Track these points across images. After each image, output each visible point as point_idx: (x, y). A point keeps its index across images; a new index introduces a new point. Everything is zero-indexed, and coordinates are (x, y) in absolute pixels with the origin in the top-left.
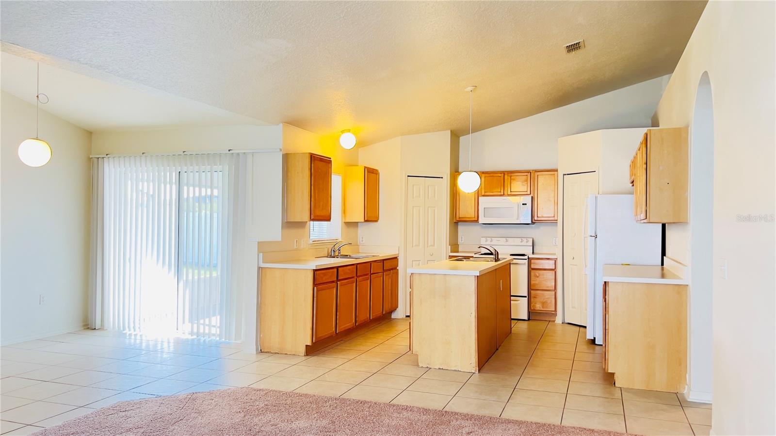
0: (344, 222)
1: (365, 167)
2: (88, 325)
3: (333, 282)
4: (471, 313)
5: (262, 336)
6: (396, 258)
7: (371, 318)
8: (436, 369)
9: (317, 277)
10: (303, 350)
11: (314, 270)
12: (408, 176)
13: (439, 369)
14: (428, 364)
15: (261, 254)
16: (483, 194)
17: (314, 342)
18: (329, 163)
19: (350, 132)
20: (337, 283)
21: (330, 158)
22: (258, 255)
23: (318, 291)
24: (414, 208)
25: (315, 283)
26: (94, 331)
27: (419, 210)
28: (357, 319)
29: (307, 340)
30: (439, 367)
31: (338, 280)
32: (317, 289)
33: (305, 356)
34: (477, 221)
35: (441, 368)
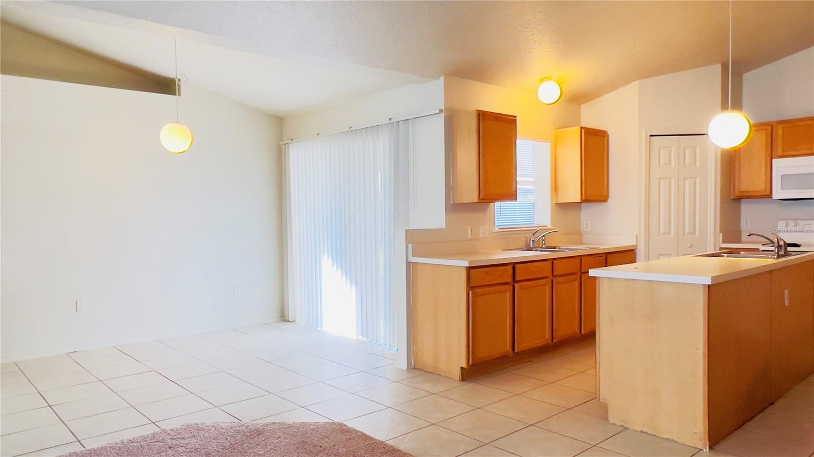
0: (556, 203)
1: (582, 128)
2: (283, 317)
3: (507, 283)
4: (697, 349)
5: (415, 348)
6: (633, 250)
7: (583, 332)
8: (635, 431)
9: (472, 276)
10: (457, 373)
11: (467, 267)
12: (651, 136)
13: (642, 432)
14: (624, 421)
15: (410, 246)
16: (780, 154)
17: (470, 363)
18: (512, 123)
19: (551, 80)
20: (514, 287)
21: (516, 117)
22: (407, 247)
23: (475, 295)
24: (661, 181)
25: (470, 287)
26: (288, 323)
27: (670, 184)
28: (554, 335)
29: (460, 360)
30: (641, 430)
31: (514, 281)
32: (473, 292)
33: (460, 381)
34: (769, 196)
35: (645, 431)
